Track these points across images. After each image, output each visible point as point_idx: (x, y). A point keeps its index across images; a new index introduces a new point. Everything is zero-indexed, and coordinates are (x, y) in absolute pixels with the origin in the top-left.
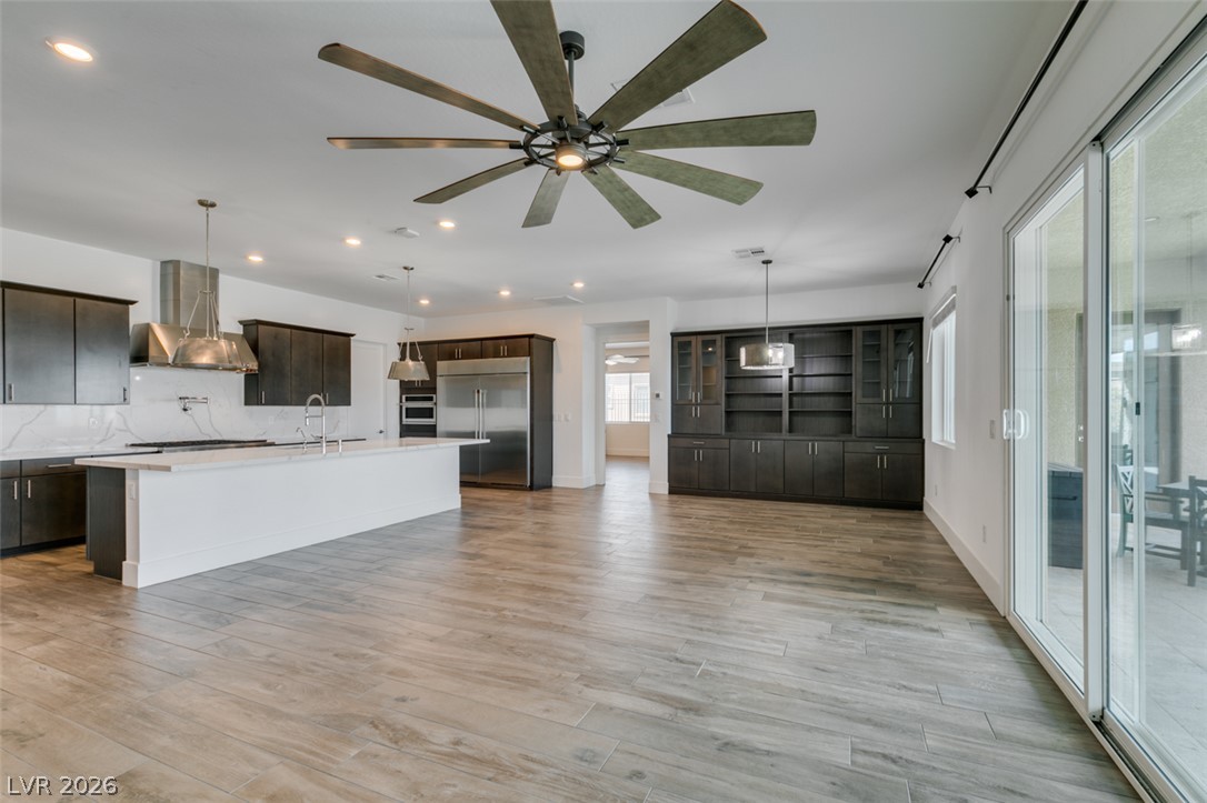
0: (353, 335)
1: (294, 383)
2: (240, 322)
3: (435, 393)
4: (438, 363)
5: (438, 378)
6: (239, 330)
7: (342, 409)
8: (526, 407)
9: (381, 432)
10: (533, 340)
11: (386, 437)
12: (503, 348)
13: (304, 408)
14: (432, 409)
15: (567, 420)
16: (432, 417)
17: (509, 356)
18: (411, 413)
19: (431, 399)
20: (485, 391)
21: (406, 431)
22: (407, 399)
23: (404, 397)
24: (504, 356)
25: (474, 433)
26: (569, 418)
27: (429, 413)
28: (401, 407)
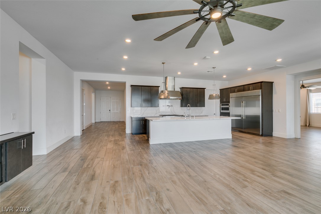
0: (205, 88)
1: (191, 102)
2: (180, 88)
3: (229, 103)
4: (230, 94)
5: (230, 99)
6: (179, 90)
7: (203, 108)
8: (259, 107)
9: (215, 114)
10: (262, 83)
11: (216, 116)
12: (251, 87)
13: (186, 108)
14: (229, 108)
15: (279, 112)
16: (229, 110)
17: (253, 90)
18: (223, 109)
19: (228, 105)
20: (245, 102)
21: (222, 114)
22: (222, 105)
23: (221, 104)
24: (251, 90)
25: (241, 115)
26: (280, 111)
27: (228, 109)
28: (220, 107)
